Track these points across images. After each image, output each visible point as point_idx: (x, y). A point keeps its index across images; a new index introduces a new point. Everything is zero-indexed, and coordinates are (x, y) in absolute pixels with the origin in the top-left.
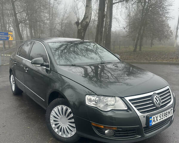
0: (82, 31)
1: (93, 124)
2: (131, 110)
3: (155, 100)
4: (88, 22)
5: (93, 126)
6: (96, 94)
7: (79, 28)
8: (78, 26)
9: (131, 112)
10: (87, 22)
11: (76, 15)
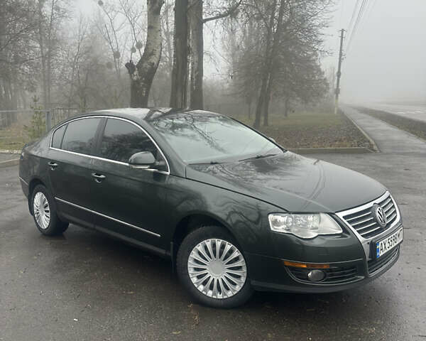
0: (142, 83)
1: (287, 263)
2: (349, 234)
3: (378, 214)
4: (155, 63)
5: (286, 266)
6: (287, 212)
7: (135, 78)
8: (133, 73)
9: (349, 237)
10: (153, 64)
11: (110, 43)
